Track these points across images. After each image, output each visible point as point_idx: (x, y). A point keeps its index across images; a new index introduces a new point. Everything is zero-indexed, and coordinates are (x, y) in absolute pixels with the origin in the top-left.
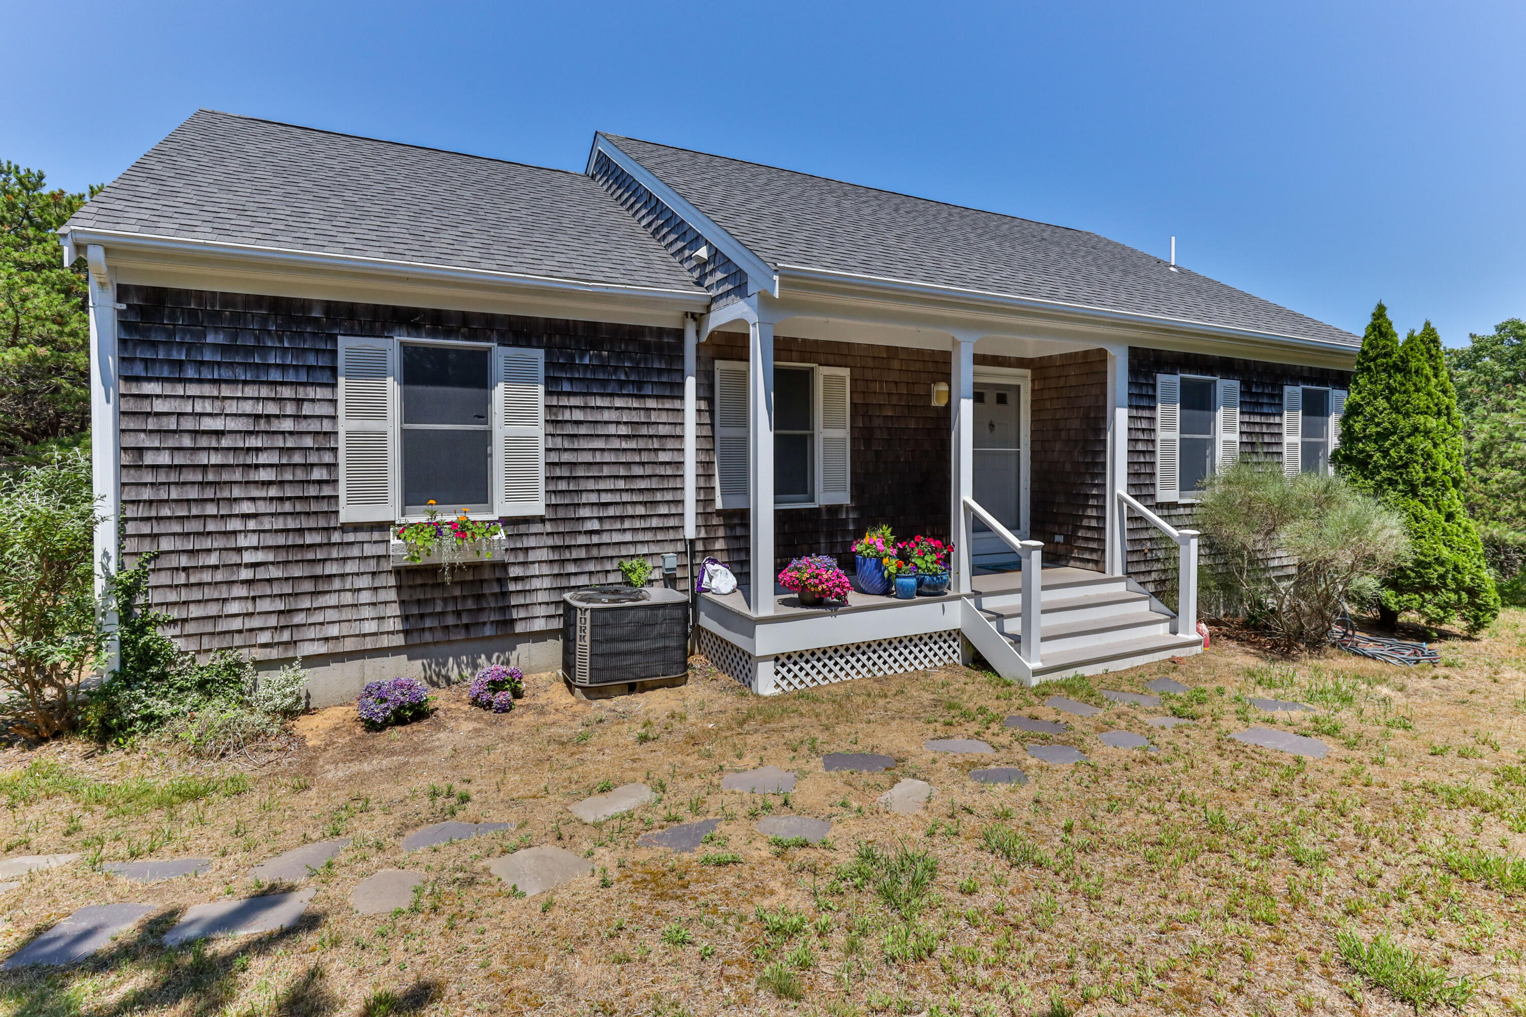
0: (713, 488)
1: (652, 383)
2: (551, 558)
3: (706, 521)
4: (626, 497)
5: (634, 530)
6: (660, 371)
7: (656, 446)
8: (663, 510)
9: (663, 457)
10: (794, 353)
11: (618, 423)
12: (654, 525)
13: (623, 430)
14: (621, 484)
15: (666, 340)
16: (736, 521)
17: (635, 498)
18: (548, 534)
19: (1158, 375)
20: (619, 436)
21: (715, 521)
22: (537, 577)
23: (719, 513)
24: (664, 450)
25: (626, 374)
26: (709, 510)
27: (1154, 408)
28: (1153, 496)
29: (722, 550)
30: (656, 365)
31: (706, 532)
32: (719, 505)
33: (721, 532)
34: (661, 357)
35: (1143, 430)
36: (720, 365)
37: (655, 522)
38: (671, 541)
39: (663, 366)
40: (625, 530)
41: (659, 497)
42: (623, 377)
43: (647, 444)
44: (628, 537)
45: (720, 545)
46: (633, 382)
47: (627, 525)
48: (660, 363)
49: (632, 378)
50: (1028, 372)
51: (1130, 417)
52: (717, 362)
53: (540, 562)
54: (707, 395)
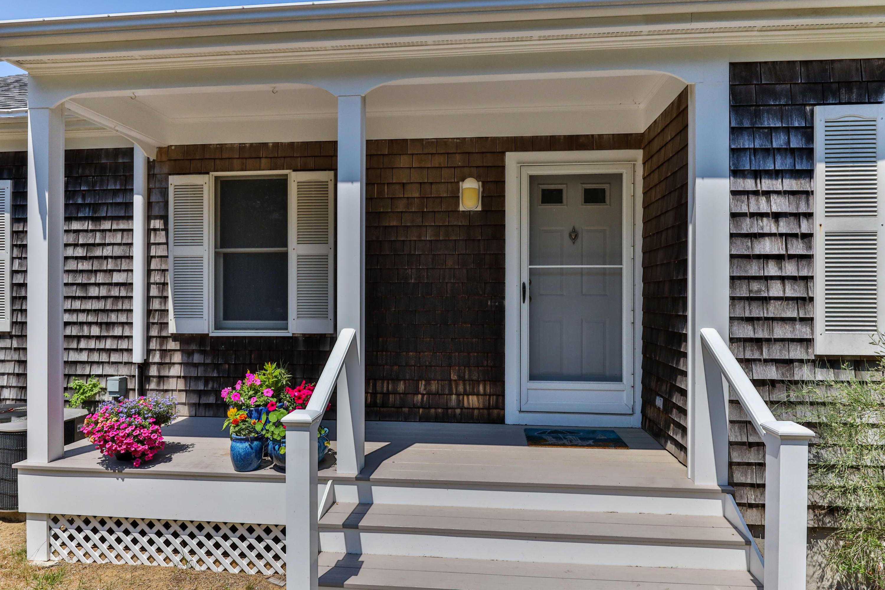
0: (168, 310)
1: (107, 204)
2: (16, 371)
3: (161, 344)
4: (82, 318)
5: (91, 350)
6: (115, 192)
7: (109, 267)
8: (118, 331)
9: (118, 278)
10: (263, 161)
11: (76, 245)
12: (108, 347)
13: (80, 252)
14: (77, 305)
15: (120, 161)
16: (193, 347)
17: (91, 319)
18: (15, 349)
19: (818, 109)
20: (76, 258)
21: (172, 345)
22: (6, 387)
23: (175, 337)
24: (119, 271)
25: (84, 198)
26: (164, 334)
27: (809, 174)
28: (808, 342)
29: (179, 377)
30: (111, 187)
31: (161, 357)
32: (172, 329)
33: (177, 358)
34: (116, 178)
35: (777, 216)
36: (174, 181)
37: (109, 344)
38: (126, 363)
39: (118, 187)
40: (82, 350)
41: (113, 318)
42: (80, 201)
43: (101, 265)
44: (83, 357)
45: (176, 371)
46: (89, 205)
47: (83, 344)
48: (115, 184)
49: (88, 201)
50: (638, 154)
51: (734, 193)
52: (170, 177)
53: (9, 374)
54: (162, 213)
